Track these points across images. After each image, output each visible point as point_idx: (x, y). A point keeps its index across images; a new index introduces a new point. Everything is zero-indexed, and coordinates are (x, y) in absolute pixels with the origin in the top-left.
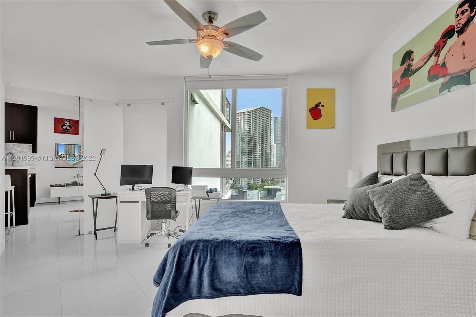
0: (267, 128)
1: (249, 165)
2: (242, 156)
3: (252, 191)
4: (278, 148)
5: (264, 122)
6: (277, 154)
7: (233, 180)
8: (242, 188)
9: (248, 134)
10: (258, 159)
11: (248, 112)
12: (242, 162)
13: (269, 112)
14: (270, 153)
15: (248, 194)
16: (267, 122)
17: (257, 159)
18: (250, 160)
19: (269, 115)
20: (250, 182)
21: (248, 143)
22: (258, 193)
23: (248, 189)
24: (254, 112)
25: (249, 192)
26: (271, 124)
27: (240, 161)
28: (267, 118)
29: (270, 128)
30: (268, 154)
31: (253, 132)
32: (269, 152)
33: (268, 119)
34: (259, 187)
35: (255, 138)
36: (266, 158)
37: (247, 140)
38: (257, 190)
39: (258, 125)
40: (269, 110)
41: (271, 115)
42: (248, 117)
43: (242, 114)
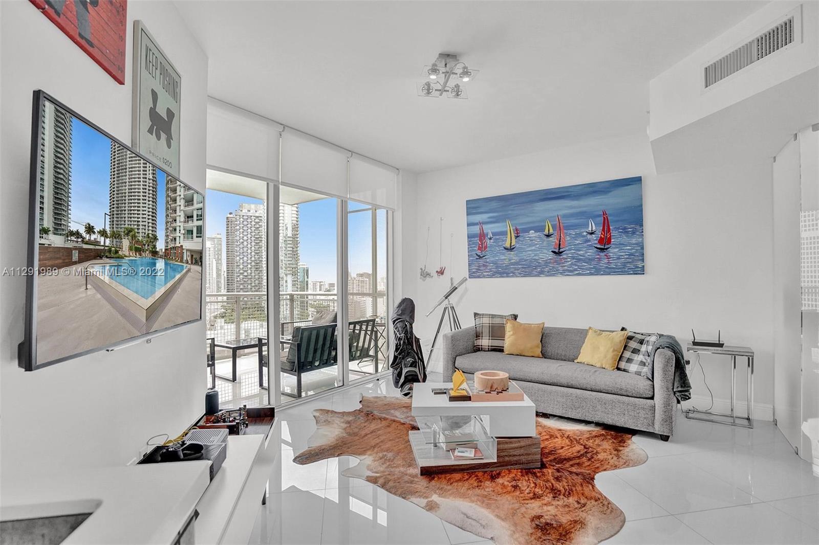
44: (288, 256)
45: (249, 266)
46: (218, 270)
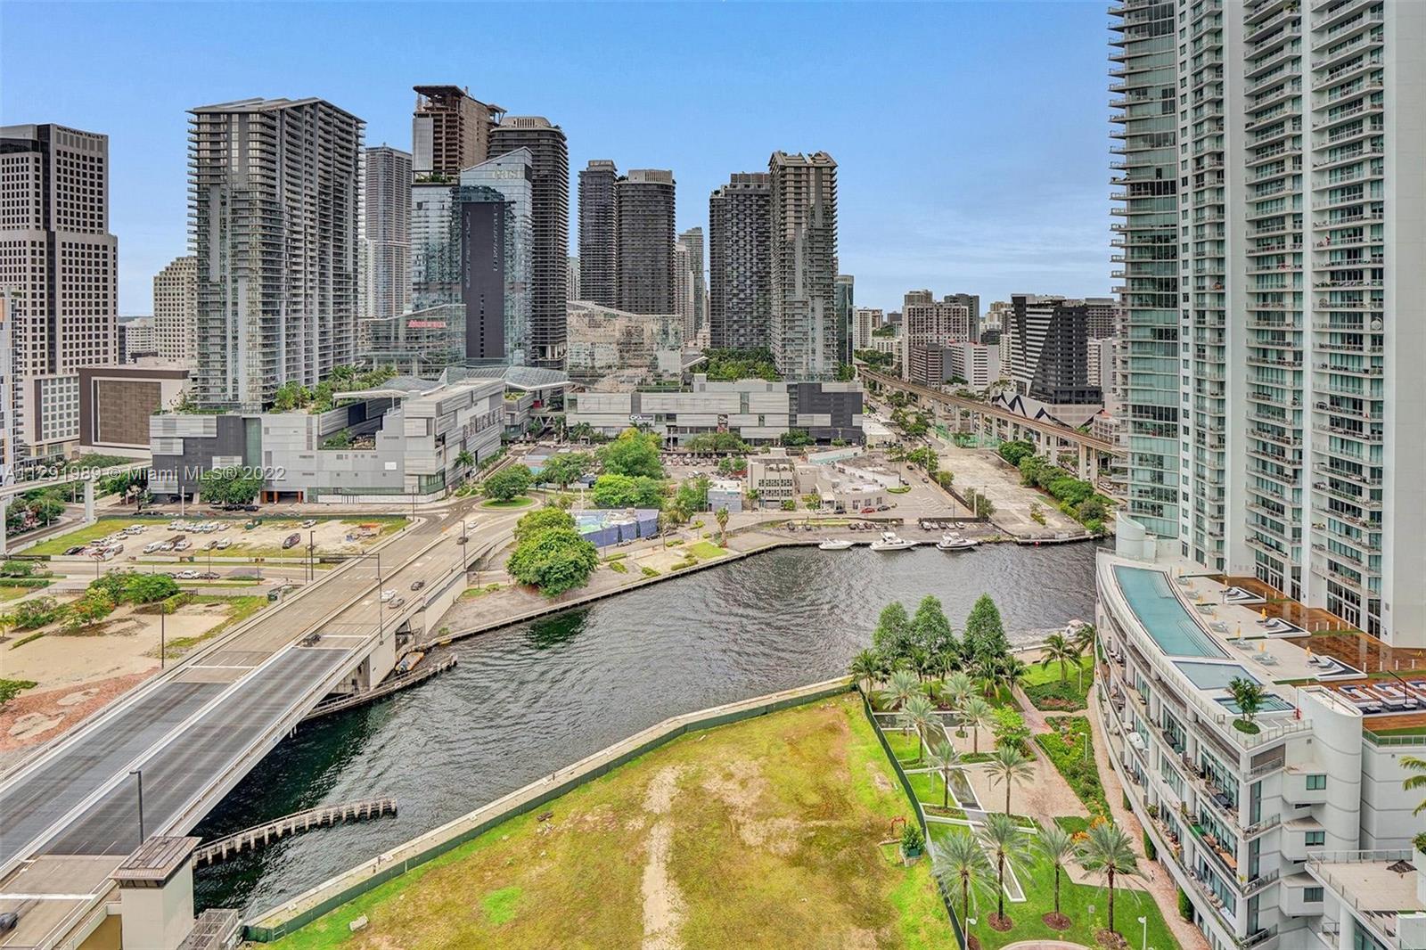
0: (343, 181)
1: (270, 316)
2: (235, 281)
3: (283, 415)
4: (381, 256)
5: (329, 158)
6: (377, 276)
7: (195, 380)
8: (238, 407)
9: (264, 197)
10: (306, 295)
11: (263, 114)
12: (235, 304)
13: (350, 125)
14: (356, 270)
15: (267, 429)
16: (344, 160)
17: (302, 291)
18: (272, 296)
19: (349, 133)
20: (273, 383)
21: (261, 231)
22: (309, 422)
23: (264, 410)
24: (287, 118)
25: (267, 419)
26: (357, 169)
27: (224, 303)
28: (344, 144)
29: (356, 182)
30: (347, 276)
31: (282, 193)
32: (350, 268)
33: (349, 150)
34: (312, 398)
35: (293, 216)
36: (340, 289)
37: (260, 222)
38: (305, 411)
39: (308, 168)
40: (351, 117)
41: (358, 137)
42: (262, 134)
43: (235, 118)
44: (816, 263)
45: (748, 282)
46: (698, 290)
